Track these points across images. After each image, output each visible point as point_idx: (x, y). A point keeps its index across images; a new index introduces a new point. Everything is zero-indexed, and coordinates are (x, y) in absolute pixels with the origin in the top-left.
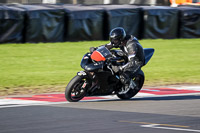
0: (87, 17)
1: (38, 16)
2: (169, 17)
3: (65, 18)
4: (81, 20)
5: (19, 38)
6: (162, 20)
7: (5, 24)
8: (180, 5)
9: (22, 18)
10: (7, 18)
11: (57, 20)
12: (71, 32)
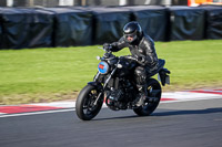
0: (115, 18)
1: (66, 19)
2: (196, 17)
3: (93, 20)
4: (109, 23)
5: (49, 42)
6: (189, 21)
7: (35, 28)
8: (201, 5)
9: (51, 21)
10: (37, 21)
11: (86, 22)
12: (99, 35)
